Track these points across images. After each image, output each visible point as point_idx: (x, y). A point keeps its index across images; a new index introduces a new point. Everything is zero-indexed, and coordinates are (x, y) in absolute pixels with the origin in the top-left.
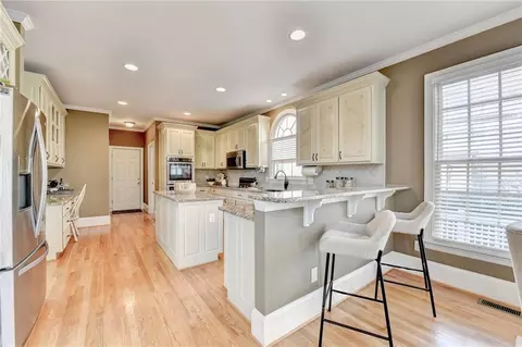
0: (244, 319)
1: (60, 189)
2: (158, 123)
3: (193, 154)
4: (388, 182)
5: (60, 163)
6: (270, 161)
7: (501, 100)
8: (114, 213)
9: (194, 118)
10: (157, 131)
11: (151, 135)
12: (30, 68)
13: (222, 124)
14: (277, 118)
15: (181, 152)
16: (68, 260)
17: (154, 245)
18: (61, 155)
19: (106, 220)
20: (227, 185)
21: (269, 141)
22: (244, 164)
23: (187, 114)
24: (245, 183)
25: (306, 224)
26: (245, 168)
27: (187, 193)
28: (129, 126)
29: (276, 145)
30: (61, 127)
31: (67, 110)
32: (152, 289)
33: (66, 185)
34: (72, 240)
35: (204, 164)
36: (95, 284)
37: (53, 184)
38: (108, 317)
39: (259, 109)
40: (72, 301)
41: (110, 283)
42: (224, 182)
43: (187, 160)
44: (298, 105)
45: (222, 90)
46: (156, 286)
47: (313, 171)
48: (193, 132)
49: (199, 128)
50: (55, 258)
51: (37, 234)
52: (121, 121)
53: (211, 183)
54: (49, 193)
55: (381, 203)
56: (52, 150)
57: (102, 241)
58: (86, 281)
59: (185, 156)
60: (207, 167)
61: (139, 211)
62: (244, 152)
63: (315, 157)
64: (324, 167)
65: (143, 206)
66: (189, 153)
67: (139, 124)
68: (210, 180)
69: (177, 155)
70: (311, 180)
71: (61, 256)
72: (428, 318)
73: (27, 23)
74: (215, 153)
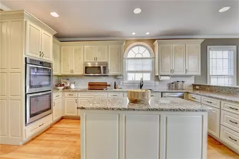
3: (51, 59)
59: (45, 59)
74: (60, 61)
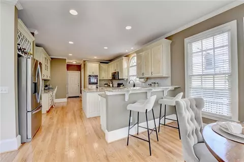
0: (103, 132)
1: (49, 88)
2: (84, 61)
4: (172, 85)
5: (48, 78)
6: (129, 76)
7: (214, 49)
8: (69, 97)
9: (98, 59)
10: (84, 65)
11: (82, 66)
12: (37, 45)
13: (111, 61)
14: (131, 57)
15: (93, 73)
16: (50, 113)
17: (81, 109)
18: (49, 75)
19: (65, 100)
20: (113, 86)
21: (128, 67)
22: (118, 77)
23: (95, 57)
24: (119, 85)
25: (126, 100)
26: (118, 79)
27: (92, 89)
28: (74, 63)
29: (131, 69)
30: (49, 65)
31: (51, 58)
32: (76, 124)
33: (51, 86)
34: (52, 107)
35: (103, 78)
36: (58, 121)
37: (46, 86)
38: (60, 131)
39: (124, 54)
40: (50, 126)
41: (63, 121)
42: (111, 85)
43: (96, 76)
44: (137, 52)
45: (106, 48)
46: (78, 123)
47: (143, 80)
48: (98, 65)
49: (101, 62)
50: (46, 112)
51: (38, 102)
52: (72, 61)
53: (106, 85)
54: (45, 89)
55: (166, 93)
56: (45, 73)
57: (63, 108)
58: (55, 120)
61: (78, 97)
62: (118, 72)
63: (143, 74)
64: (147, 78)
65: (80, 95)
66: (98, 74)
67: (78, 62)
68: (105, 84)
70: (144, 84)
71: (48, 112)
72: (177, 139)
73: (36, 33)
74: (108, 73)
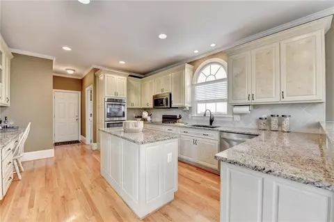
1: (5, 127)
2: (96, 70)
3: (125, 96)
6: (194, 101)
8: (56, 144)
10: (95, 77)
11: (87, 81)
13: (146, 73)
14: (200, 67)
15: (116, 94)
19: (50, 153)
21: (192, 85)
22: (171, 104)
23: (122, 62)
24: (167, 119)
26: (171, 107)
28: (70, 73)
29: (199, 89)
31: (13, 53)
33: (10, 123)
35: (133, 104)
39: (188, 59)
42: (149, 119)
43: (121, 101)
48: (126, 78)
49: (130, 76)
52: (63, 69)
59: (119, 97)
60: (135, 107)
61: (77, 142)
62: (171, 95)
63: (251, 97)
65: (80, 138)
66: (122, 95)
67: (78, 71)
68: (137, 117)
69: (113, 96)
74: (141, 95)
